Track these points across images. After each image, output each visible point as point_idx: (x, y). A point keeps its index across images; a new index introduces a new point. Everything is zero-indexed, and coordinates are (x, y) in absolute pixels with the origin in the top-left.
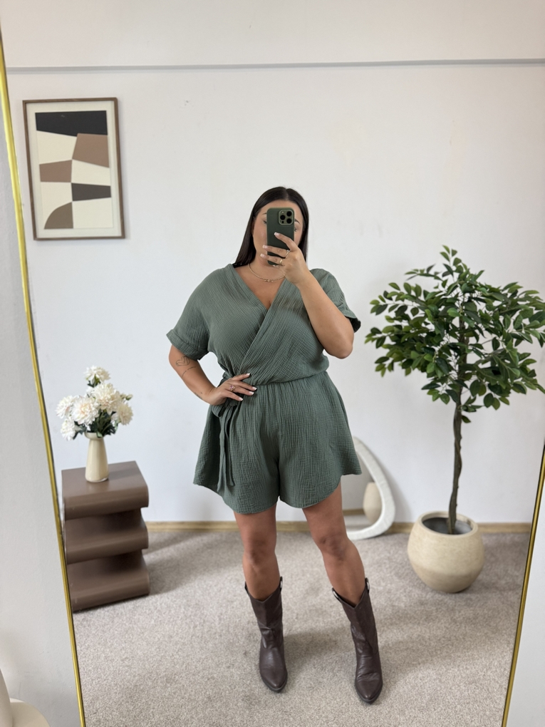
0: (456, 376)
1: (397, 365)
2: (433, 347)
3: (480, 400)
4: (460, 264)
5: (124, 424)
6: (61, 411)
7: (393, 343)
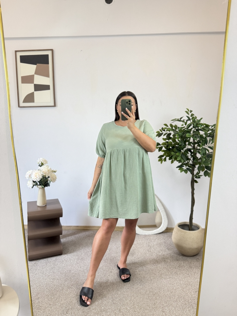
0: (192, 163)
1: (167, 159)
3: (202, 173)
4: (194, 116)
5: (53, 182)
6: (27, 176)
7: (166, 149)
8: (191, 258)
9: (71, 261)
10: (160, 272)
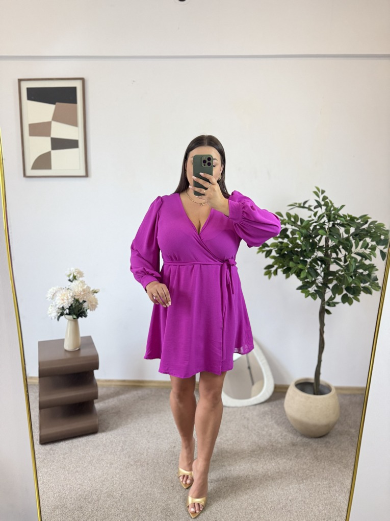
0: (322, 280)
1: (280, 271)
2: (306, 259)
3: (338, 298)
4: (326, 200)
7: (278, 255)
8: (317, 440)
9: (112, 445)
10: (265, 467)
